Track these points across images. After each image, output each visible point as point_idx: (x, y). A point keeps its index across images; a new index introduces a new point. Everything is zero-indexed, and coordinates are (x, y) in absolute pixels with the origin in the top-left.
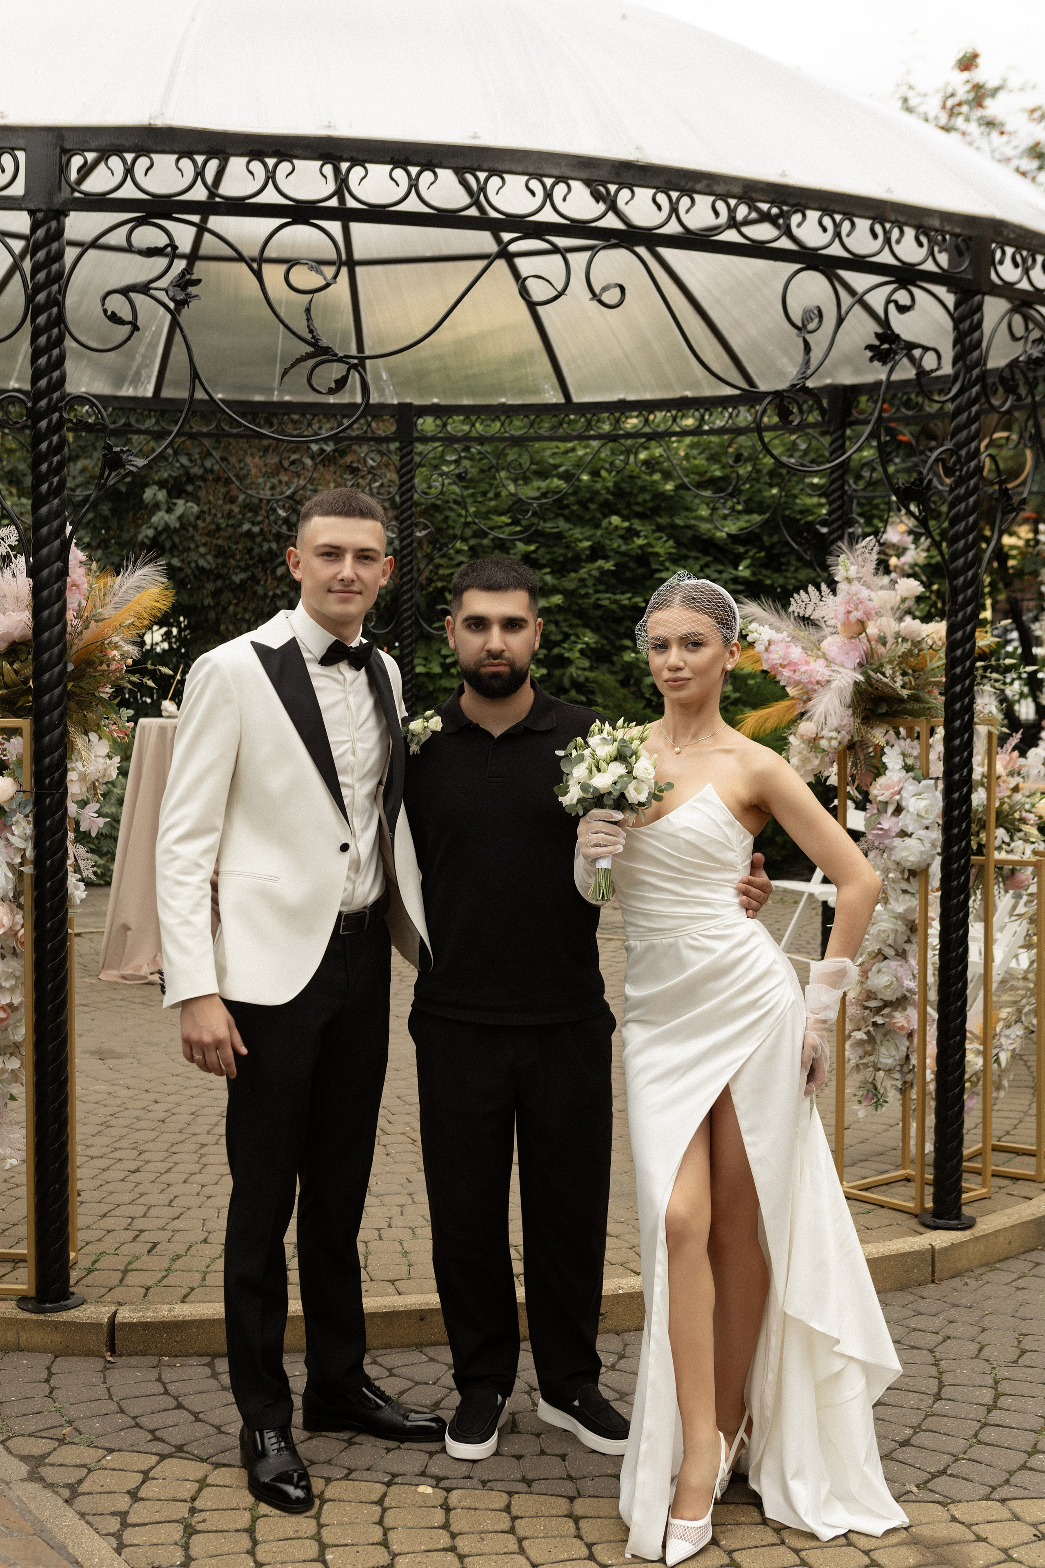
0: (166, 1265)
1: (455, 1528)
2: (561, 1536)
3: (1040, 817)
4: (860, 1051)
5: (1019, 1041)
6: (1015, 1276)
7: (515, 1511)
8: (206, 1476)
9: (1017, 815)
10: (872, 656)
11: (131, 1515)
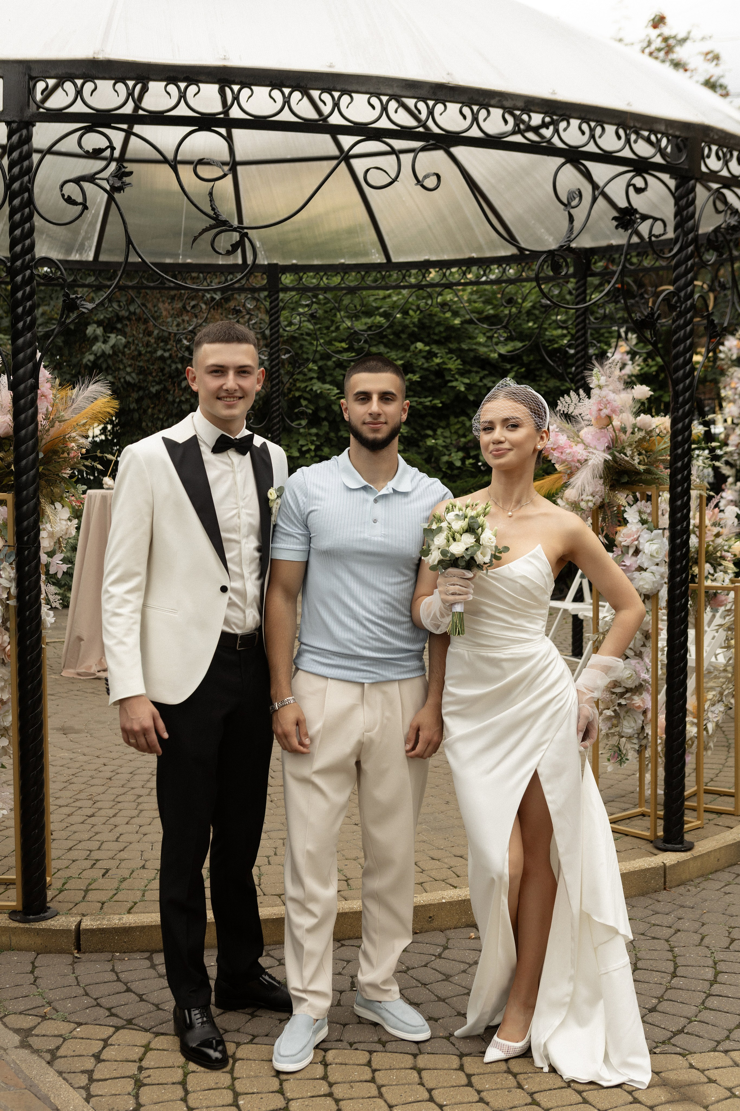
0: (116, 885)
1: (331, 1079)
2: (409, 1084)
3: (735, 555)
4: (609, 724)
5: (721, 715)
6: (723, 884)
7: (374, 1066)
8: (150, 1042)
9: (718, 554)
10: (617, 442)
11: (96, 1073)
